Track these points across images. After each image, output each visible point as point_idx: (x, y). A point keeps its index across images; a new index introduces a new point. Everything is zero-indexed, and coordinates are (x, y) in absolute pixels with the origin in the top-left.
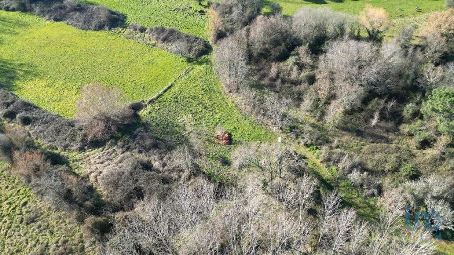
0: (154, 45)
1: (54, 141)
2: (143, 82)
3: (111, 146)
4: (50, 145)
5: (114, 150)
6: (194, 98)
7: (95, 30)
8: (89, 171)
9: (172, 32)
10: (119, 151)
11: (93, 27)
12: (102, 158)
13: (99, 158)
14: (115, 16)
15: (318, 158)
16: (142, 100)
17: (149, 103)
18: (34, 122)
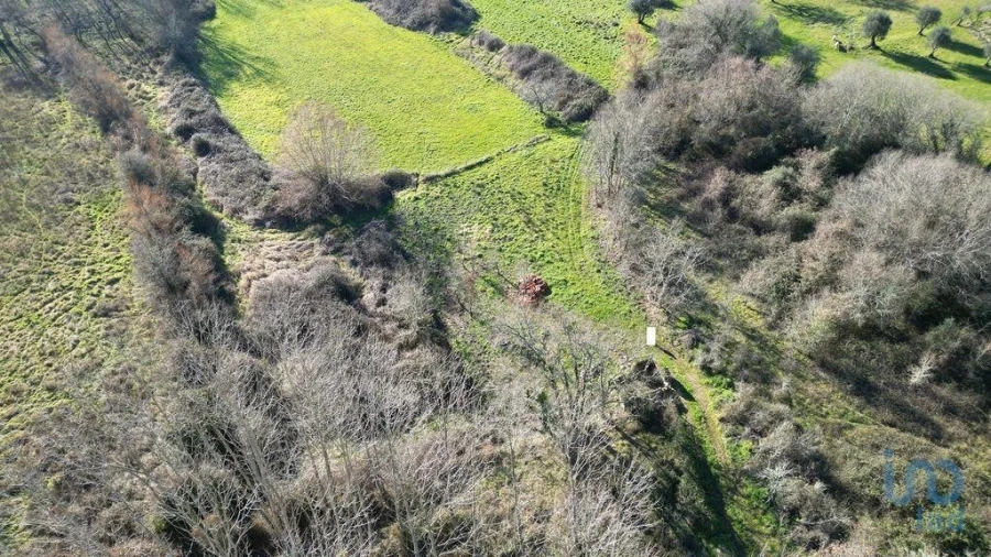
0: (500, 79)
1: (224, 194)
2: (438, 140)
3: (312, 236)
4: (214, 201)
5: (312, 245)
6: (516, 196)
7: (409, 28)
8: (248, 265)
9: (547, 59)
10: (318, 249)
11: (408, 21)
12: (283, 250)
13: (279, 250)
14: (458, 10)
15: (718, 406)
16: (415, 171)
17: (425, 181)
18: (213, 155)
